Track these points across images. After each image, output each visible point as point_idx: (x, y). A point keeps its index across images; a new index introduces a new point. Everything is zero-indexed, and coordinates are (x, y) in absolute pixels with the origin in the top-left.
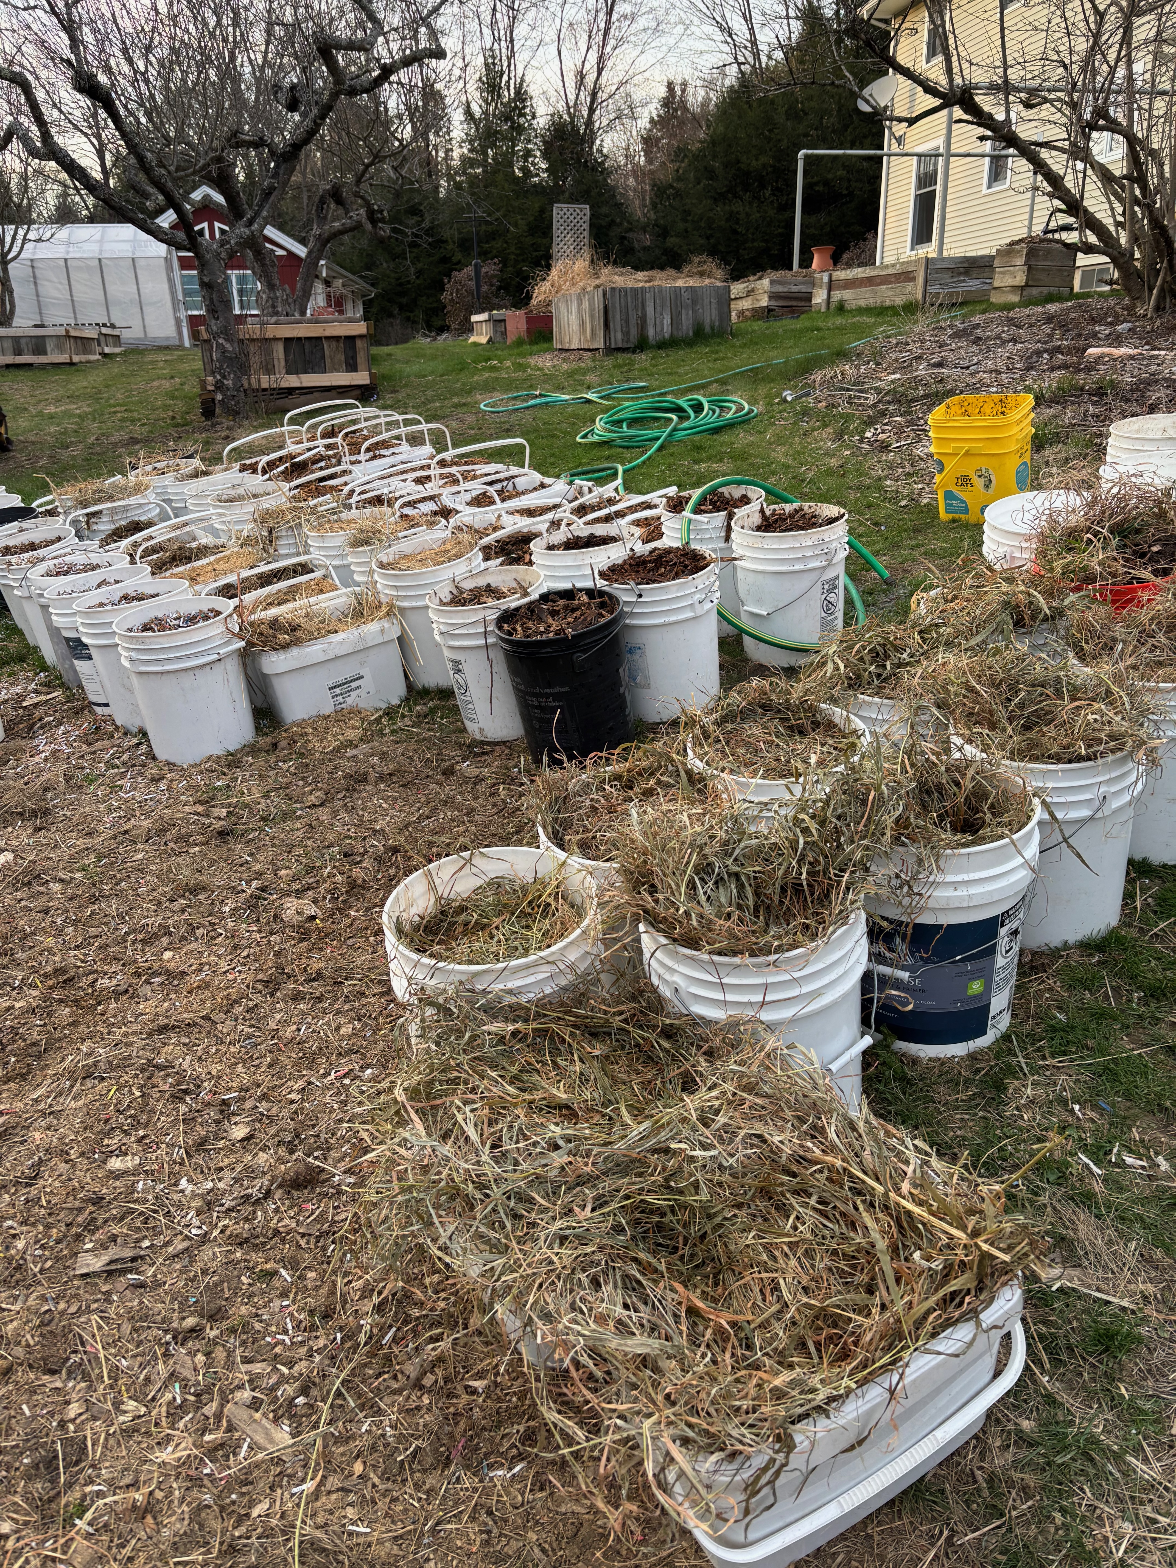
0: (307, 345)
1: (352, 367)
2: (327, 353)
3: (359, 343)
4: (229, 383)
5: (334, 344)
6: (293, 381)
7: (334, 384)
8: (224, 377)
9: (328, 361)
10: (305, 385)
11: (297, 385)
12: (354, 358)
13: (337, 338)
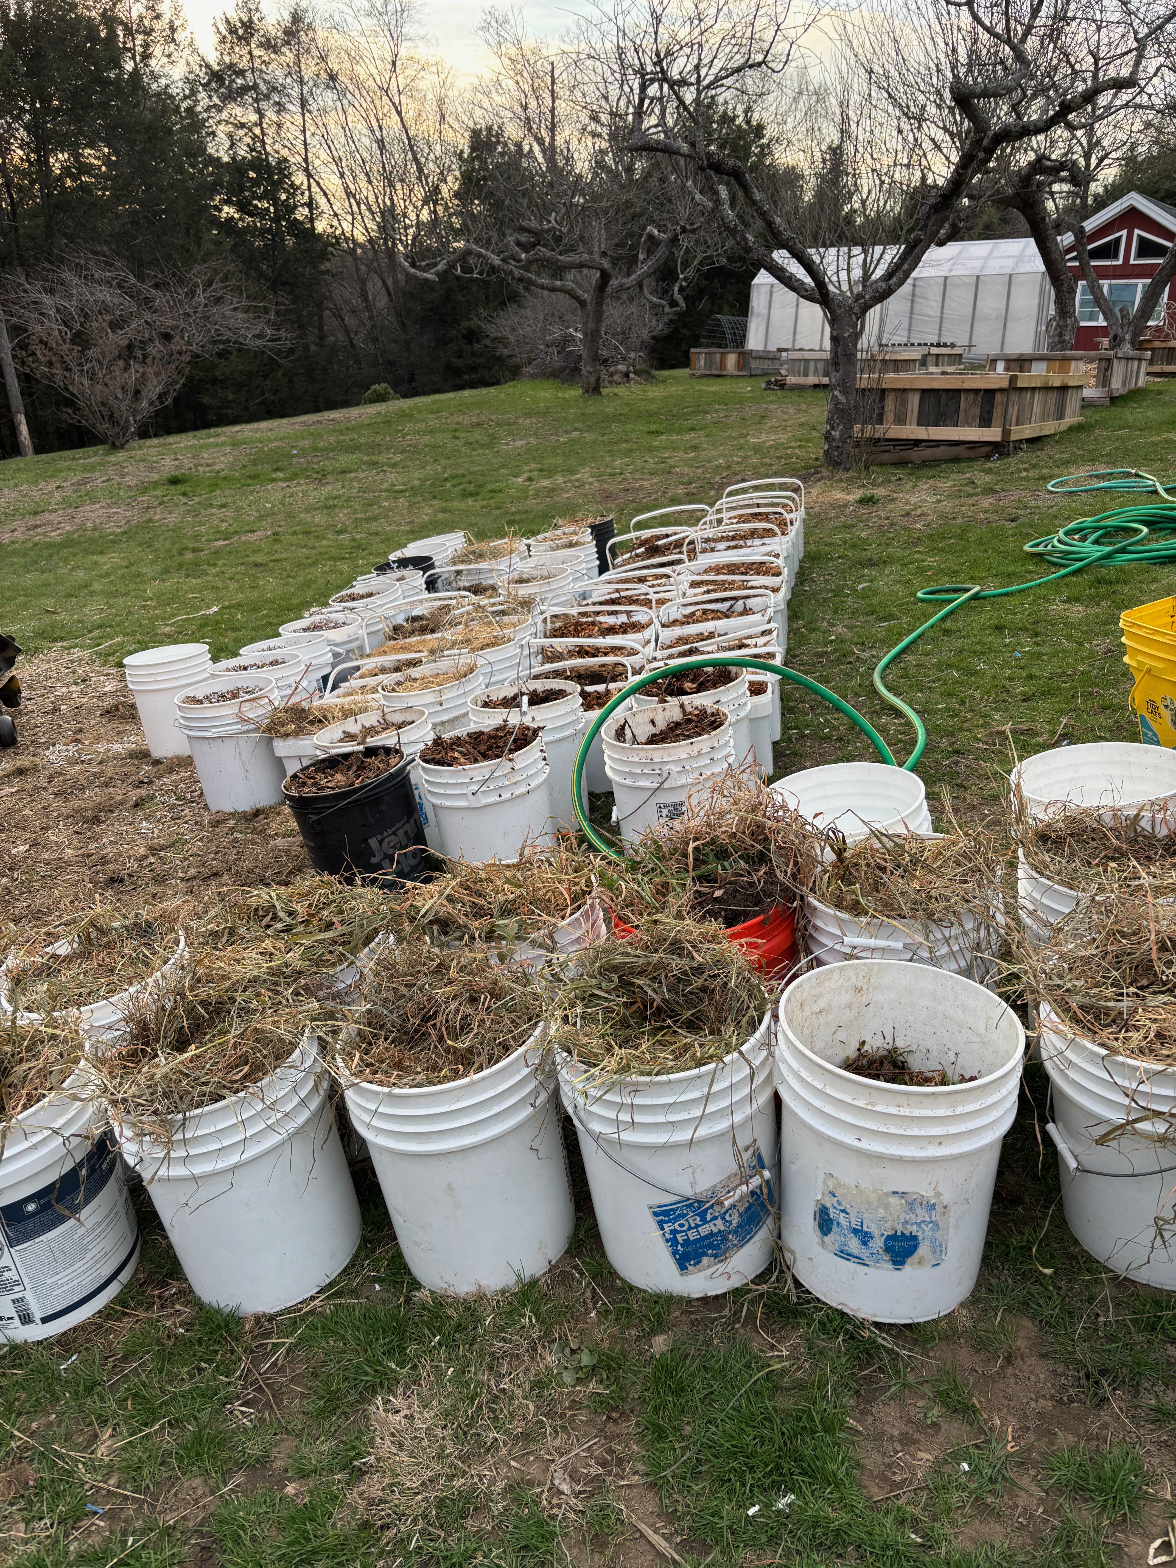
0: (944, 396)
1: (986, 422)
2: (962, 405)
3: (998, 397)
4: (836, 434)
5: (972, 397)
6: (921, 433)
7: (962, 438)
8: (833, 428)
9: (962, 414)
10: (932, 437)
11: (925, 437)
12: (990, 413)
13: (976, 391)
